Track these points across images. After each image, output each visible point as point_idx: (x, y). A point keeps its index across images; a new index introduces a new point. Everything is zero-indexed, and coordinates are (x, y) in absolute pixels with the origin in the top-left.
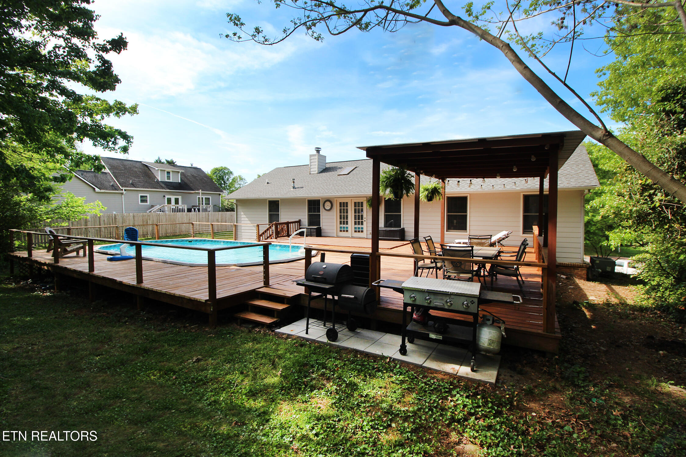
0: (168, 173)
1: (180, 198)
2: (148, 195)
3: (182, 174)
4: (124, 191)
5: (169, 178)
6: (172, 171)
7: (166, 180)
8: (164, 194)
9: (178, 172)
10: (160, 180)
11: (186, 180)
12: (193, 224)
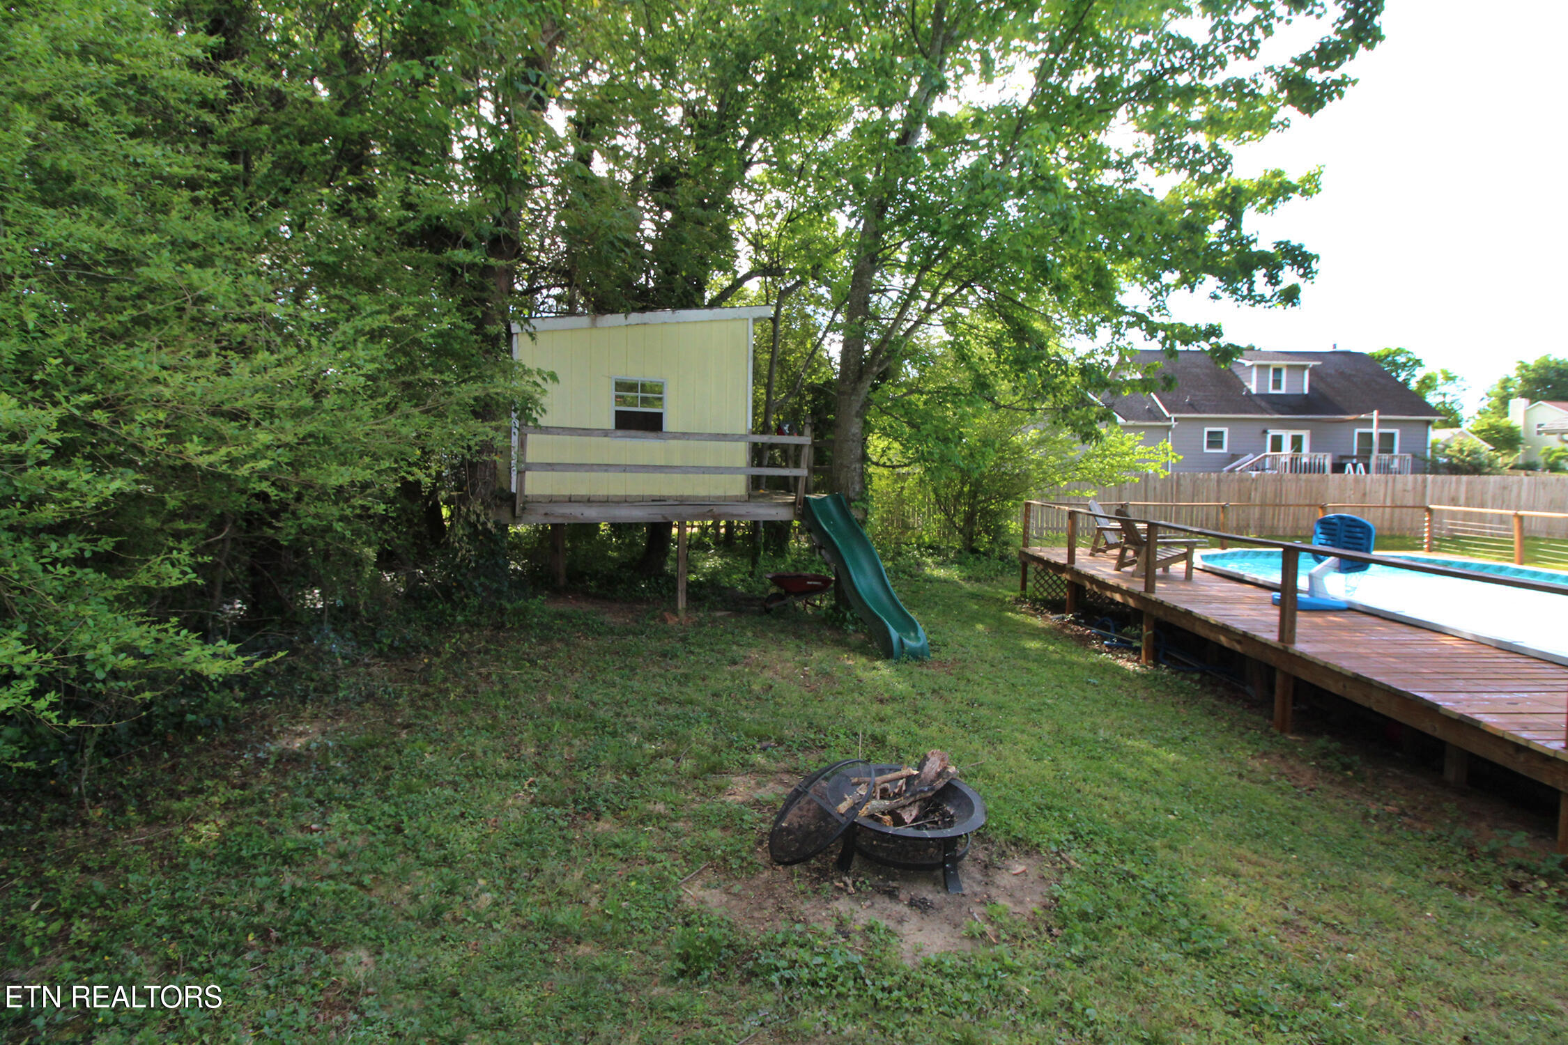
0: (1277, 371)
1: (1305, 434)
2: (1225, 430)
3: (1314, 372)
4: (1173, 423)
5: (1277, 384)
6: (1289, 367)
7: (1271, 391)
8: (1263, 426)
9: (1304, 367)
10: (1254, 391)
11: (1322, 387)
12: (1429, 510)
